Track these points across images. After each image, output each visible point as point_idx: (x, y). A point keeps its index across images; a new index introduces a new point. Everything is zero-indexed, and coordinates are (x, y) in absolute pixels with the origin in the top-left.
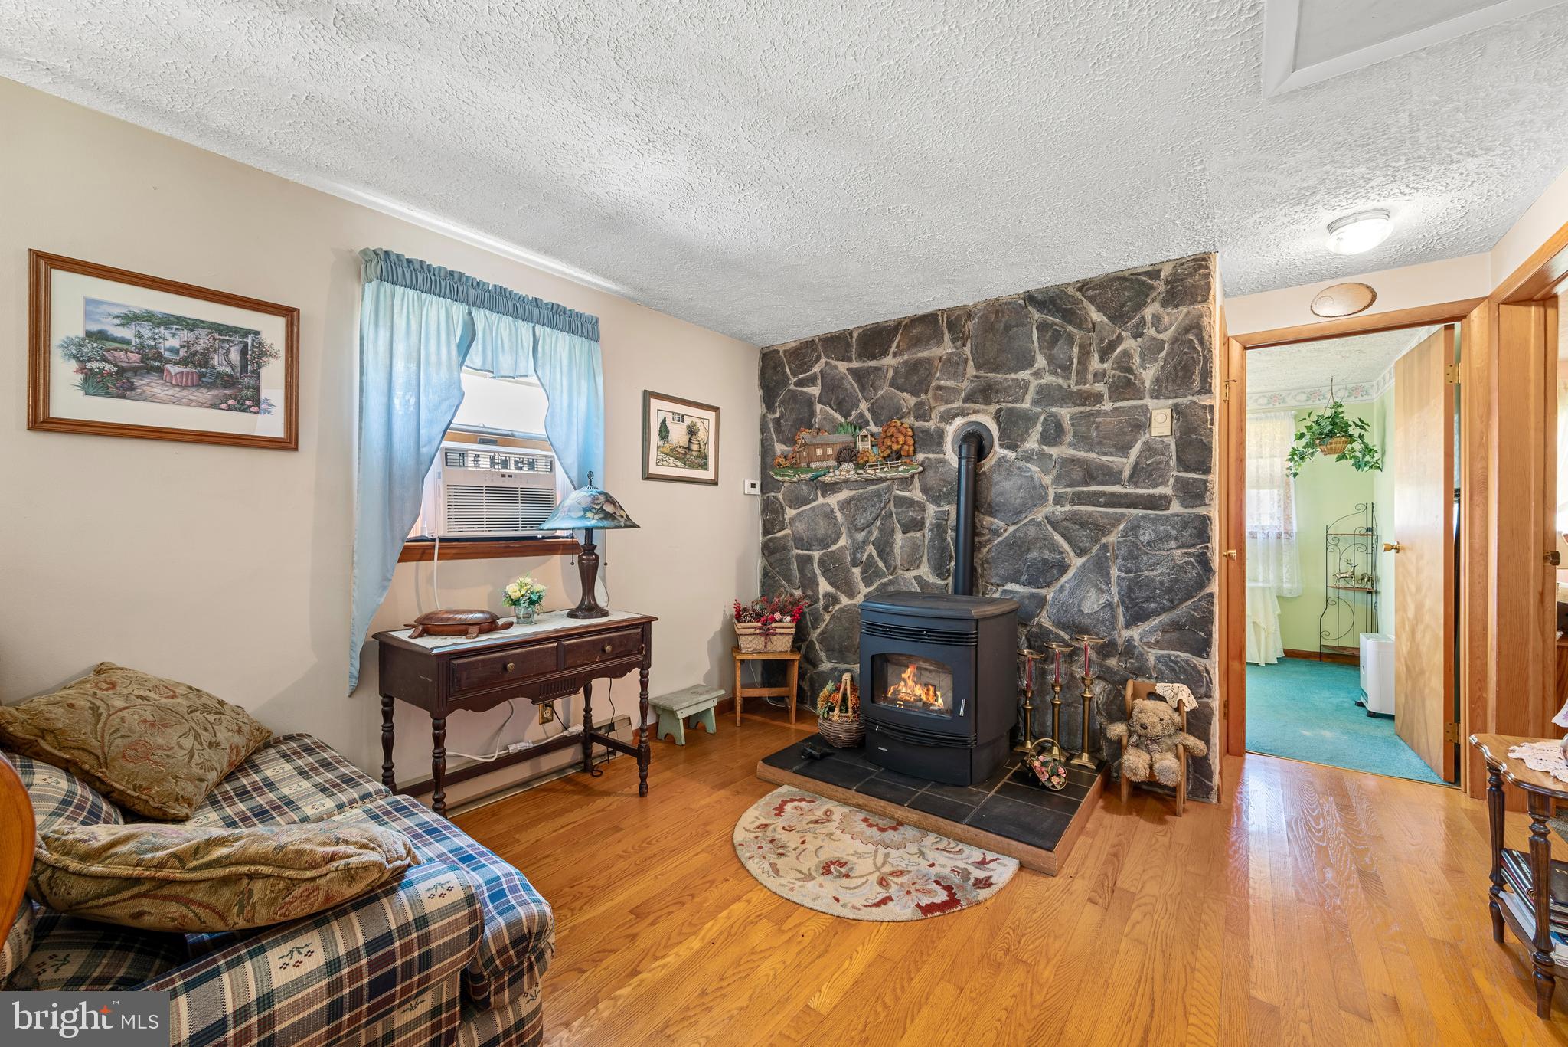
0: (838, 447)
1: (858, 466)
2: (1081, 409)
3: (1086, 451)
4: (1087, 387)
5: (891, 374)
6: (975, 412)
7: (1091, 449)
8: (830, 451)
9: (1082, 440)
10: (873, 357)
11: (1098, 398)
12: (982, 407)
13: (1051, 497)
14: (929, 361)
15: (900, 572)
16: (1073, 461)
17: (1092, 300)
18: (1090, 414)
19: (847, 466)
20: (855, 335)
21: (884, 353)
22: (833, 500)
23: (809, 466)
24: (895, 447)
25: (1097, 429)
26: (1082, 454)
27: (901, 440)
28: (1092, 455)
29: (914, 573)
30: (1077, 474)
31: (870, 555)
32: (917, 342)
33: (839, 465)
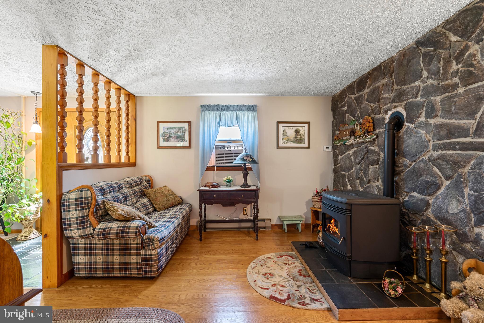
0: (350, 130)
1: (356, 138)
2: (446, 95)
3: (449, 119)
4: (449, 81)
5: (366, 96)
6: (396, 107)
7: (451, 118)
8: (348, 132)
9: (448, 113)
10: (361, 91)
11: (455, 87)
12: (400, 103)
13: (431, 146)
14: (378, 87)
15: (372, 183)
16: (442, 125)
17: (449, 30)
18: (451, 97)
19: (353, 138)
20: (356, 83)
21: (364, 88)
22: (351, 152)
23: (343, 139)
24: (366, 128)
25: (455, 105)
26: (447, 121)
27: (367, 125)
28: (454, 121)
29: (377, 184)
30: (443, 132)
31: (362, 175)
32: (375, 80)
33: (351, 137)
